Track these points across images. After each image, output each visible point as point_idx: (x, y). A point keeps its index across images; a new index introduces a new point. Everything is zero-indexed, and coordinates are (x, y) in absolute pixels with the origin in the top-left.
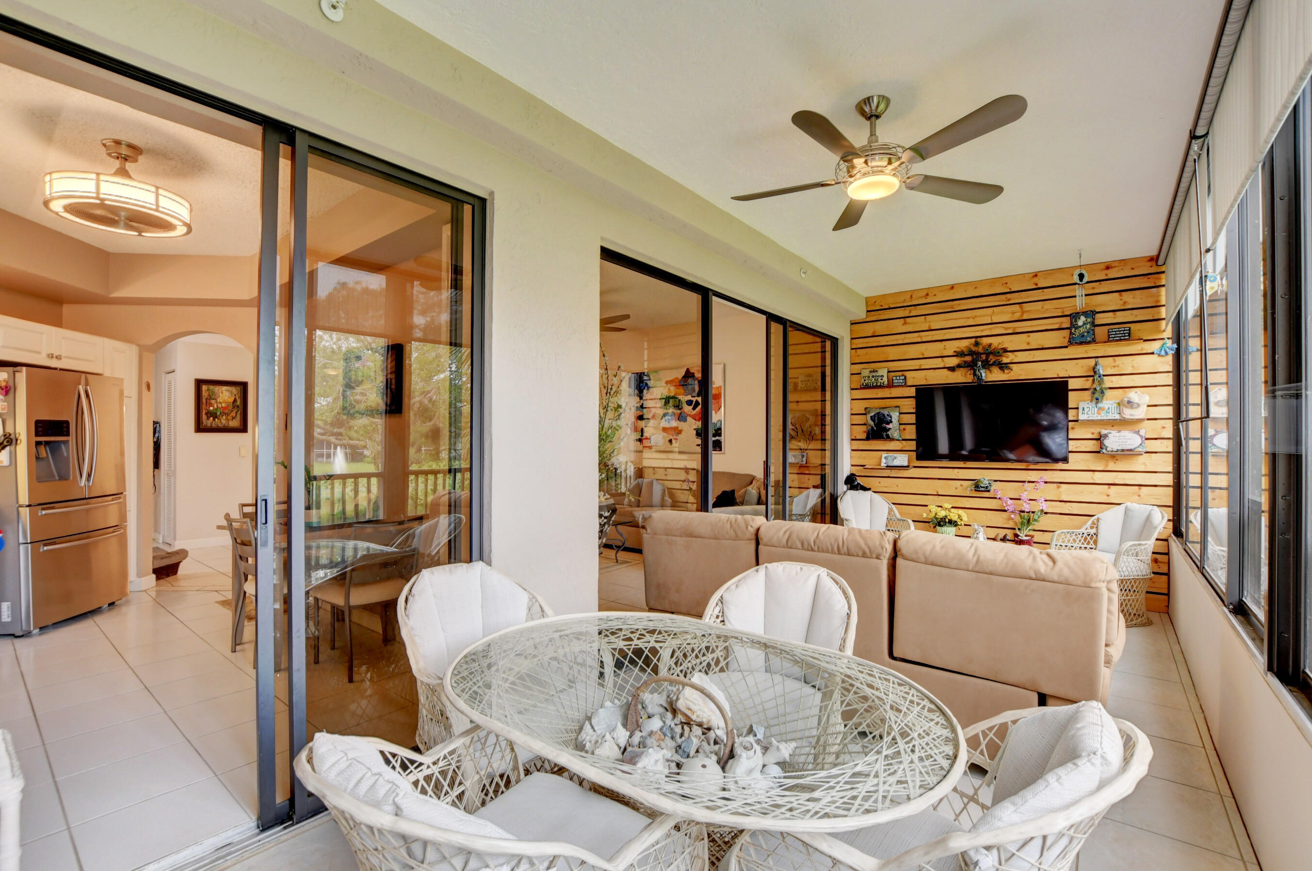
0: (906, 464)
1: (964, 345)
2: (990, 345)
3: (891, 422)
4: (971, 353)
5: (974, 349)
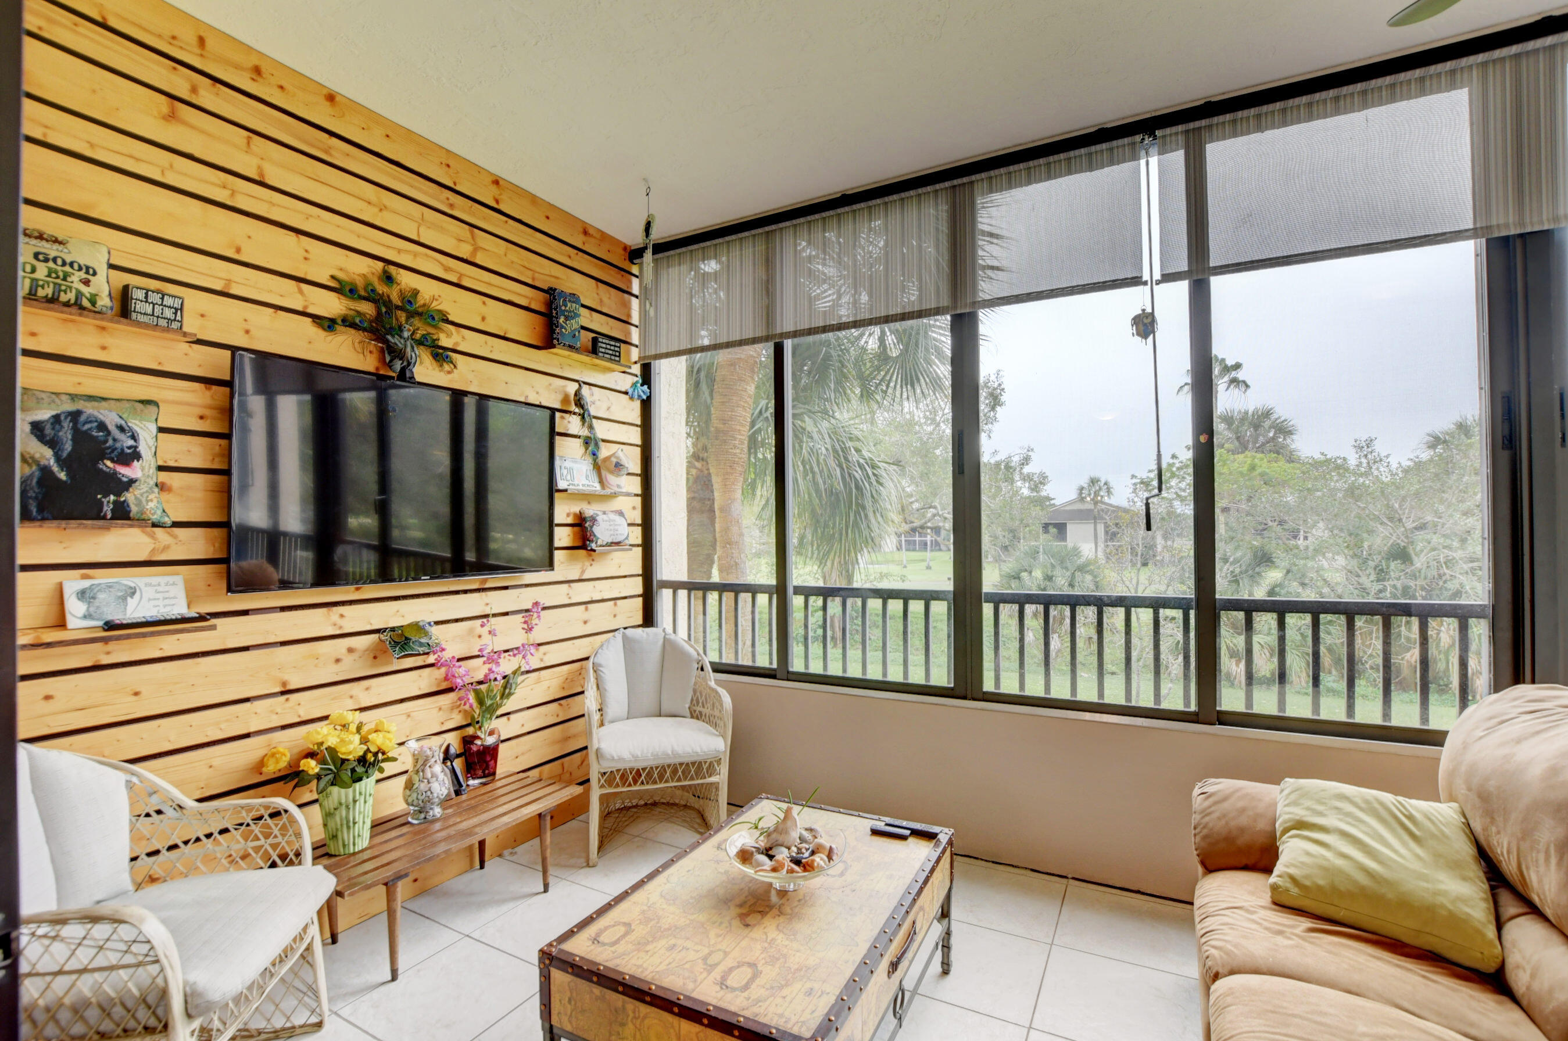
1: (358, 268)
2: (416, 293)
4: (371, 296)
5: (381, 288)
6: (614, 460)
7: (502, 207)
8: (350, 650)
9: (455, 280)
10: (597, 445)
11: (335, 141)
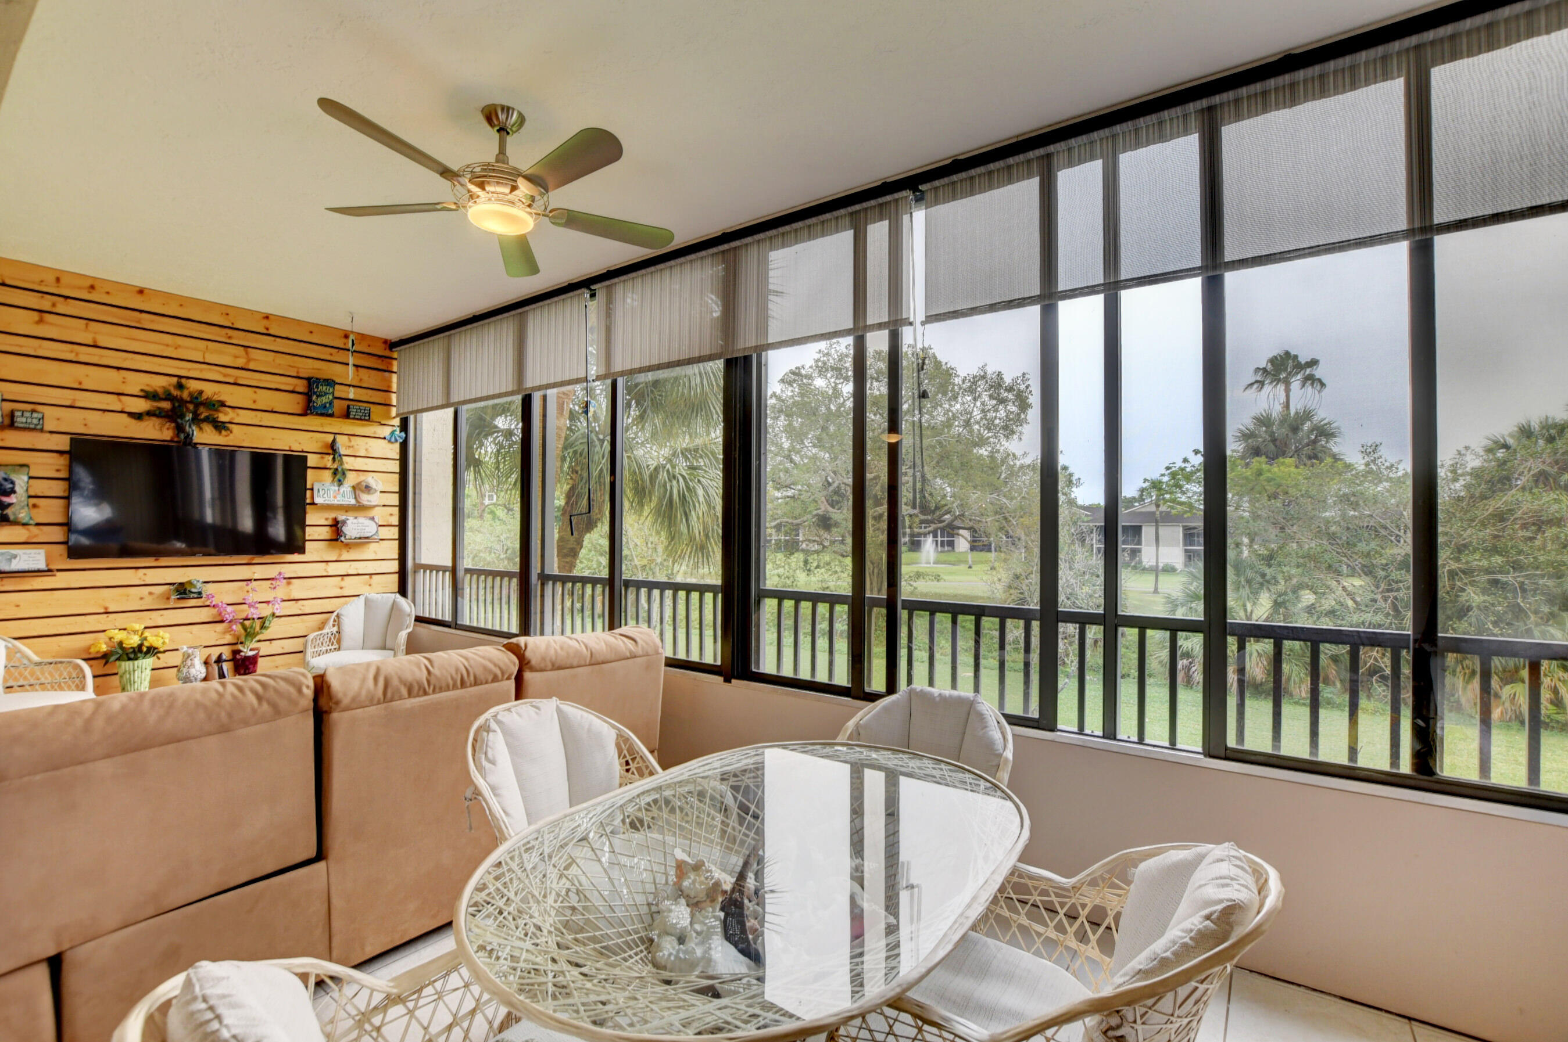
0: (42, 566)
1: (159, 383)
2: (201, 392)
3: (13, 491)
4: (168, 397)
5: (175, 392)
6: (364, 484)
7: (271, 332)
8: (150, 593)
9: (231, 381)
10: (344, 474)
11: (144, 315)
